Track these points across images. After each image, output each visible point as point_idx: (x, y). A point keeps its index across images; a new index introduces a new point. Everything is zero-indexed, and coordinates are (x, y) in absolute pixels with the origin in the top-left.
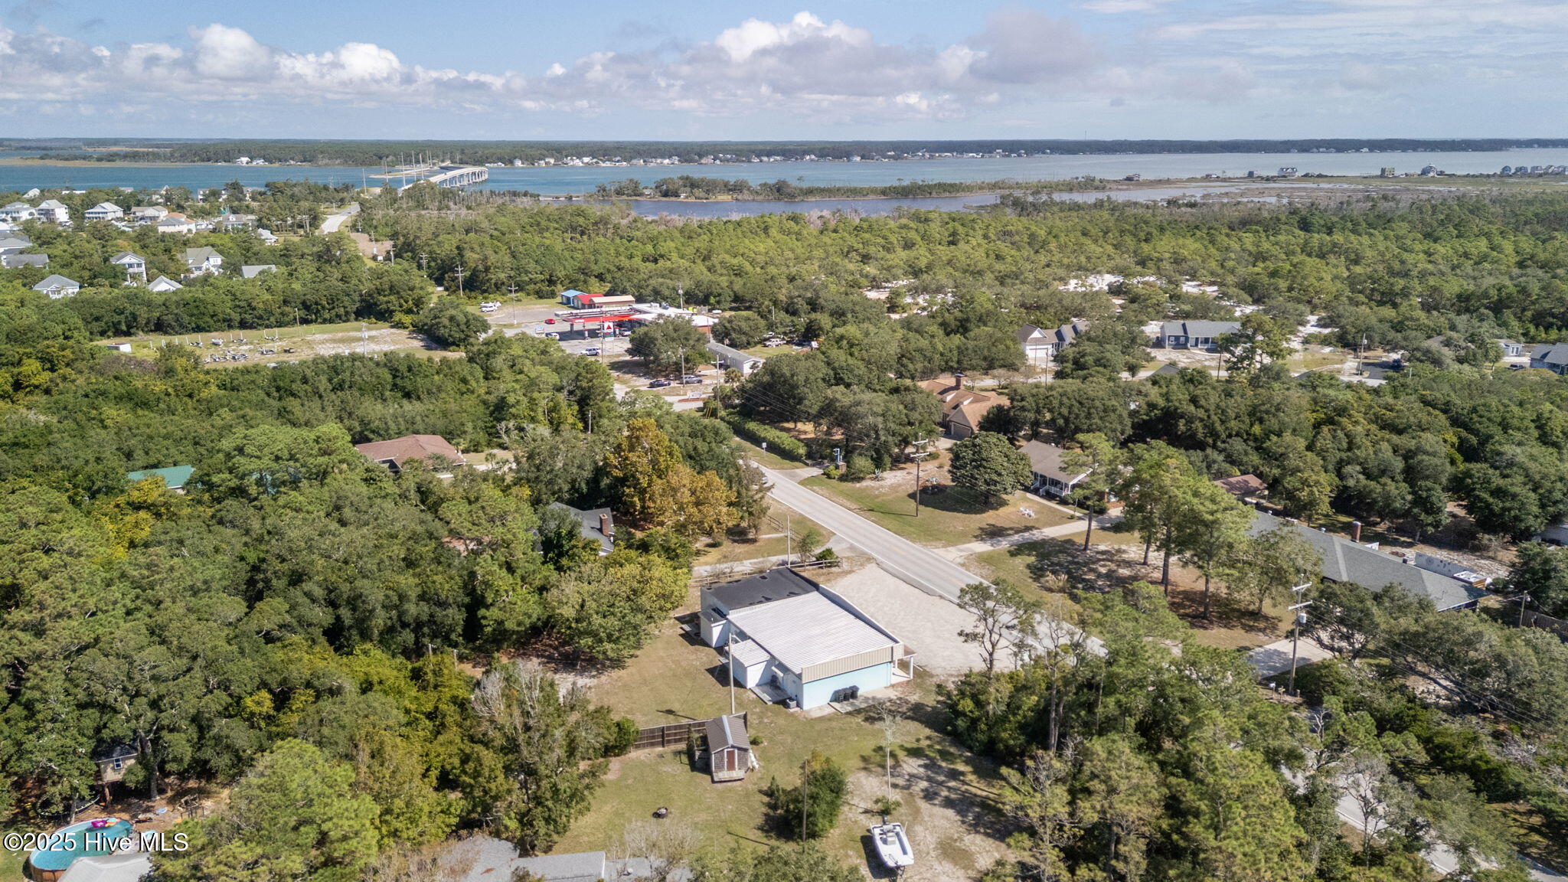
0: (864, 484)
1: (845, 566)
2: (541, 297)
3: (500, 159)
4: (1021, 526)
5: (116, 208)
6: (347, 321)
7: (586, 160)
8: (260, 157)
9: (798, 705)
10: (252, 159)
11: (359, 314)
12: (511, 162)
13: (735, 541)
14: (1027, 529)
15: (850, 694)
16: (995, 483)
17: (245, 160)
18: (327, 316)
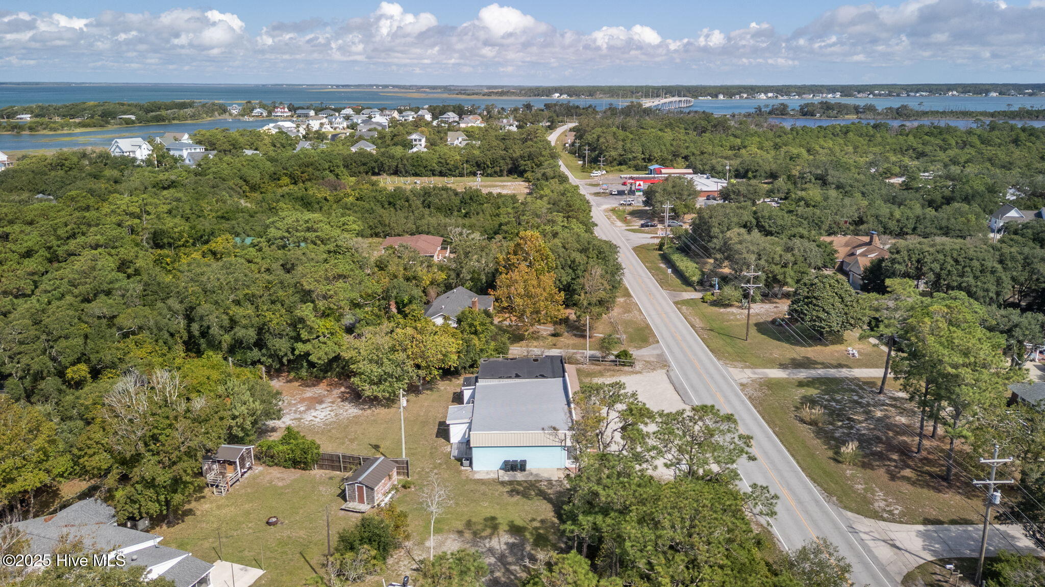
0: (729, 310)
1: (639, 366)
2: (637, 170)
3: (710, 95)
4: (834, 362)
5: (455, 115)
6: (501, 176)
7: (770, 95)
8: (566, 93)
9: (471, 465)
10: (561, 95)
11: (510, 172)
12: (717, 96)
13: (575, 335)
14: (840, 366)
15: (519, 466)
16: (821, 319)
17: (557, 95)
18: (489, 172)
